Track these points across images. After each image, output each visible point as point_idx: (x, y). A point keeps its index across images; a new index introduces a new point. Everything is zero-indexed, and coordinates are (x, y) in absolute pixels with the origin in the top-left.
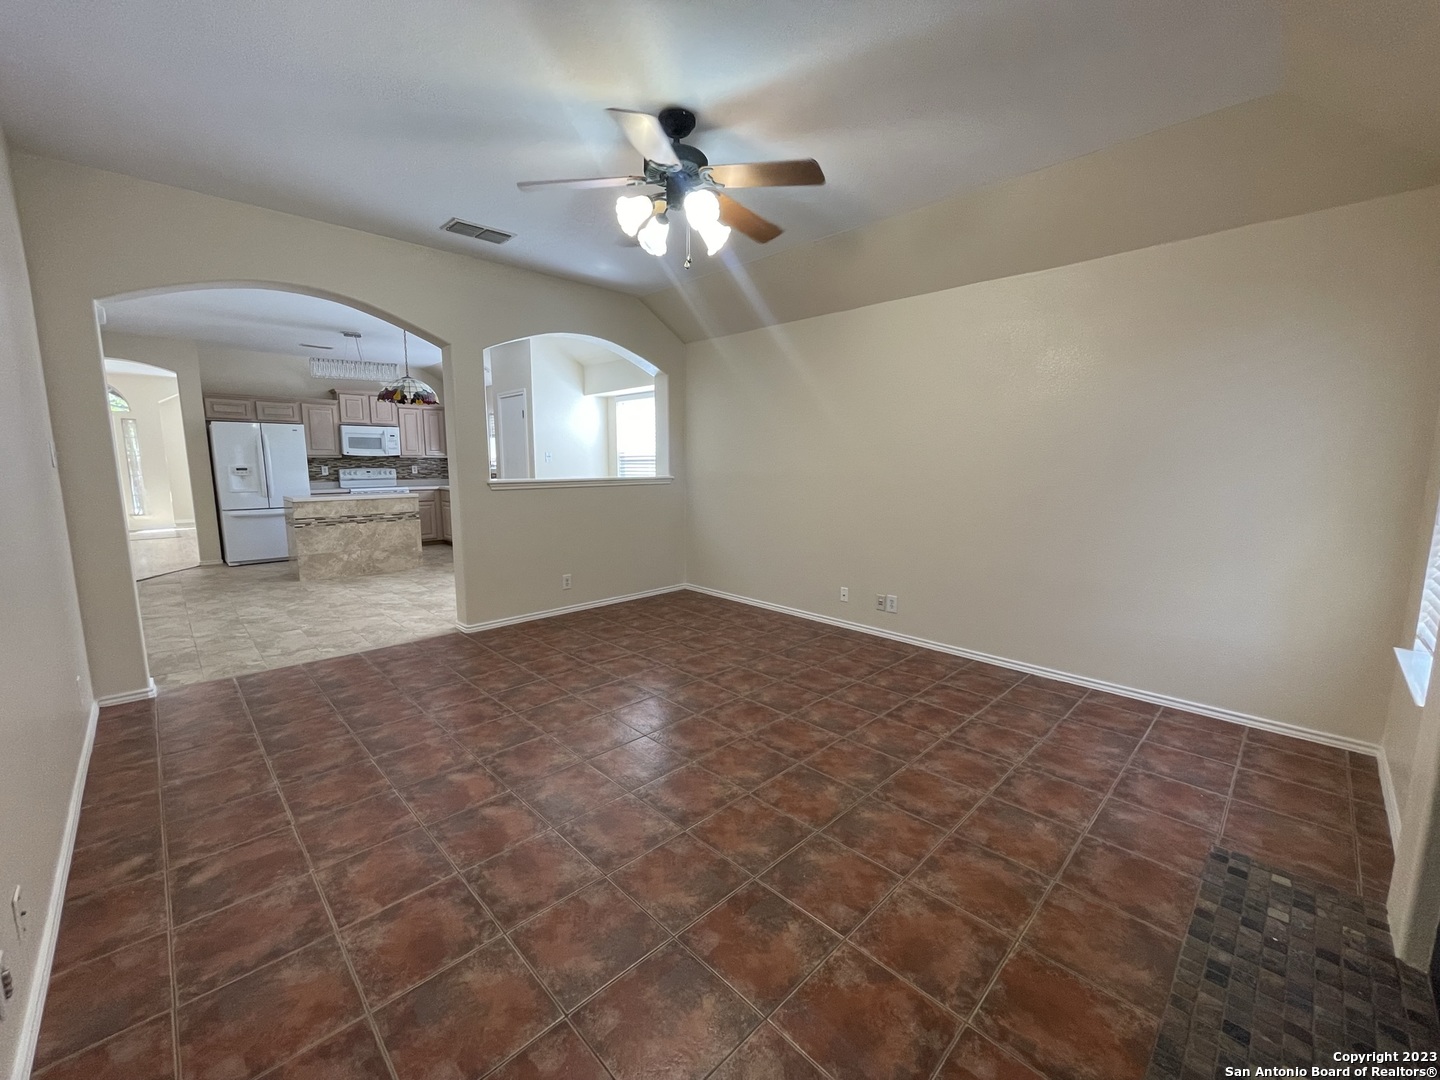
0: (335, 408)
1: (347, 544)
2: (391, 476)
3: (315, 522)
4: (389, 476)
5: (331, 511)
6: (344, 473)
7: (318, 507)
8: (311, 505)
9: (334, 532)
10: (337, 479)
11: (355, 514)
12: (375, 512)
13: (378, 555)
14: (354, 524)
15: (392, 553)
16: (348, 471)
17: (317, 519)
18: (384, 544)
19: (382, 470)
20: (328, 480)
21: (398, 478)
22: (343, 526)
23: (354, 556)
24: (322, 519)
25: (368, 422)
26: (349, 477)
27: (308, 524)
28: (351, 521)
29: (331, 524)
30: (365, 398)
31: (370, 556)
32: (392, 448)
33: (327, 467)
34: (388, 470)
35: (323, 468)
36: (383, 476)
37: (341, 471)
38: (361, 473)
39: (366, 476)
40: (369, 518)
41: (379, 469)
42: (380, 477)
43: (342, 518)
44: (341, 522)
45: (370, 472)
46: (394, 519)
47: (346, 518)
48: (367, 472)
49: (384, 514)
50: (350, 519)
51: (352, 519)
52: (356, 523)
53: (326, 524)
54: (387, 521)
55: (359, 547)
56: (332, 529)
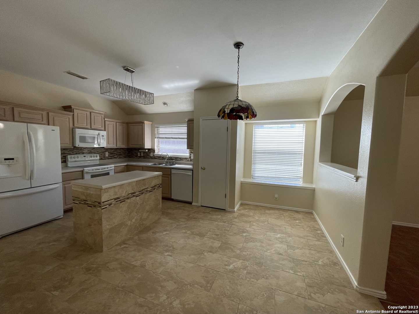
0: (71, 117)
1: (130, 213)
2: (97, 158)
3: (113, 202)
4: (95, 158)
7: (116, 190)
8: (113, 189)
9: (124, 207)
10: (65, 162)
12: (144, 188)
13: (144, 215)
14: (134, 198)
15: (150, 212)
16: (73, 156)
17: (115, 199)
18: (147, 208)
19: (92, 155)
21: (100, 159)
22: (129, 201)
23: (134, 220)
24: (118, 198)
25: (89, 127)
27: (110, 205)
31: (141, 218)
34: (95, 155)
36: (93, 158)
38: (80, 157)
39: (83, 159)
40: (142, 192)
42: (91, 159)
43: (129, 195)
44: (128, 199)
45: (85, 156)
46: (152, 190)
47: (131, 194)
48: (84, 156)
49: (148, 188)
50: (132, 195)
51: (134, 195)
52: (135, 197)
53: (120, 201)
54: (149, 192)
55: (137, 213)
56: (123, 204)
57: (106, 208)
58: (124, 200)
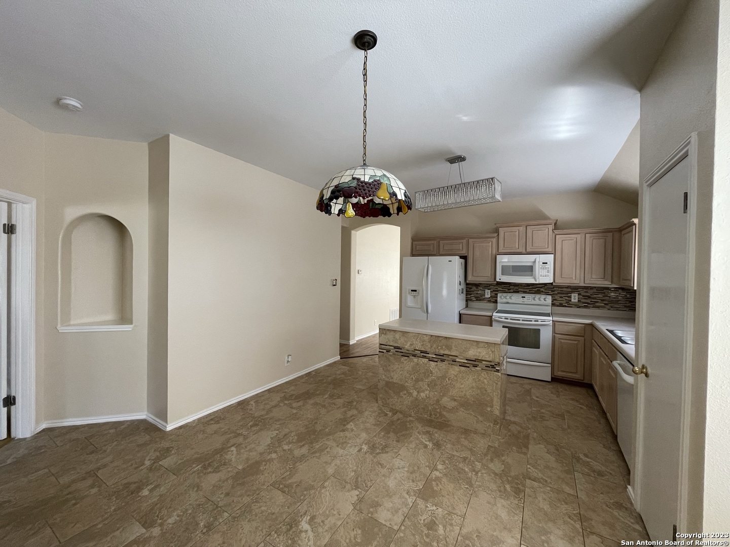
0: (494, 240)
1: (417, 380)
2: (545, 303)
3: (393, 351)
4: (542, 302)
5: (406, 342)
6: (501, 297)
7: (397, 336)
8: (392, 333)
9: (408, 364)
10: (496, 302)
11: (428, 350)
12: (447, 352)
13: (445, 401)
14: (426, 360)
15: (462, 405)
16: (505, 294)
17: (395, 347)
18: (453, 392)
19: (538, 296)
20: (490, 301)
21: (553, 305)
22: (415, 360)
23: (423, 395)
25: (524, 251)
26: (505, 300)
27: (388, 351)
28: (424, 357)
29: (406, 355)
30: (522, 229)
31: (438, 401)
32: (544, 276)
33: (489, 291)
34: (543, 297)
35: (486, 291)
36: (537, 302)
37: (499, 295)
38: (516, 298)
39: (520, 300)
40: (441, 358)
41: (533, 295)
42: (533, 302)
43: (416, 351)
44: (414, 356)
45: (524, 297)
46: (468, 365)
47: (419, 352)
48: (522, 297)
49: (457, 356)
50: (422, 354)
51: (425, 355)
52: (428, 360)
53: (402, 354)
54: (460, 366)
55: (428, 386)
56: (406, 360)
57: (383, 352)
58: (407, 355)
